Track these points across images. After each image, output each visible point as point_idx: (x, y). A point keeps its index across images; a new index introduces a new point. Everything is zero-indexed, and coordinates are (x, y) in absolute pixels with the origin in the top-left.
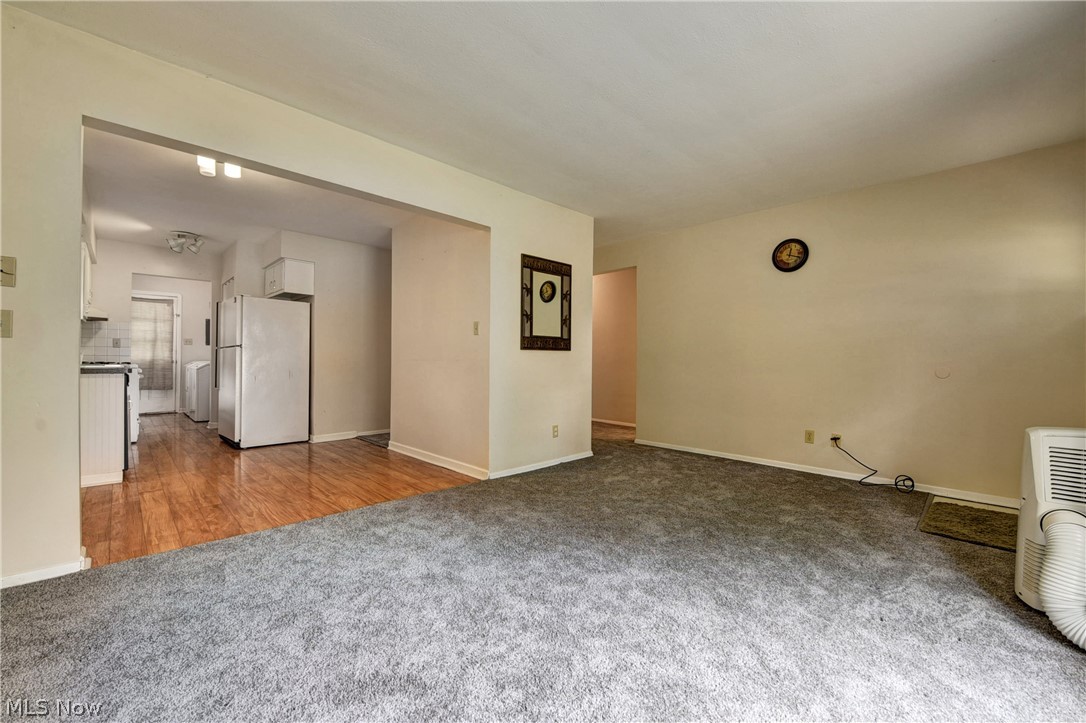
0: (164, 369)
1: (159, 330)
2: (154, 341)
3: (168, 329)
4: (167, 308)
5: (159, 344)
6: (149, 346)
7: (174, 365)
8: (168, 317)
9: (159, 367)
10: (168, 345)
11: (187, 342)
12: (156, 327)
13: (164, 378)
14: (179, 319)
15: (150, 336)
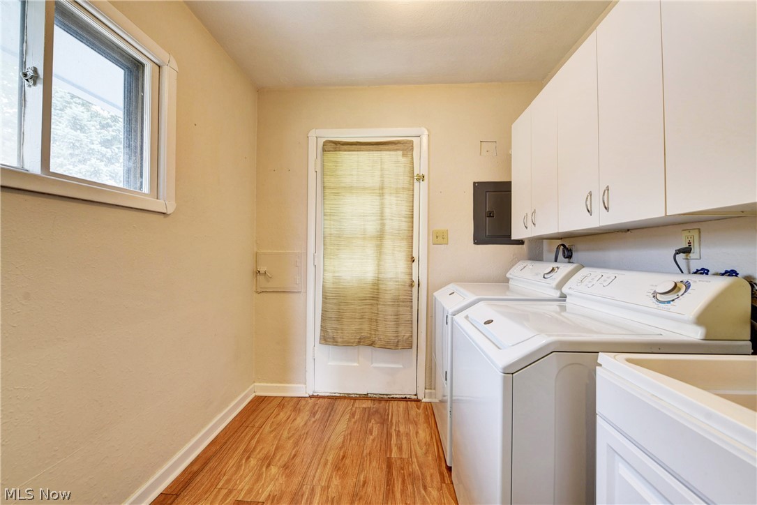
0: (397, 301)
1: (387, 211)
2: (380, 237)
3: (404, 210)
4: (402, 160)
5: (388, 243)
6: (370, 250)
7: (415, 289)
8: (404, 180)
9: (388, 297)
10: (404, 244)
11: (439, 238)
12: (382, 205)
13: (397, 323)
14: (424, 184)
15: (372, 227)
